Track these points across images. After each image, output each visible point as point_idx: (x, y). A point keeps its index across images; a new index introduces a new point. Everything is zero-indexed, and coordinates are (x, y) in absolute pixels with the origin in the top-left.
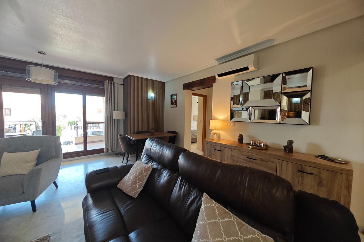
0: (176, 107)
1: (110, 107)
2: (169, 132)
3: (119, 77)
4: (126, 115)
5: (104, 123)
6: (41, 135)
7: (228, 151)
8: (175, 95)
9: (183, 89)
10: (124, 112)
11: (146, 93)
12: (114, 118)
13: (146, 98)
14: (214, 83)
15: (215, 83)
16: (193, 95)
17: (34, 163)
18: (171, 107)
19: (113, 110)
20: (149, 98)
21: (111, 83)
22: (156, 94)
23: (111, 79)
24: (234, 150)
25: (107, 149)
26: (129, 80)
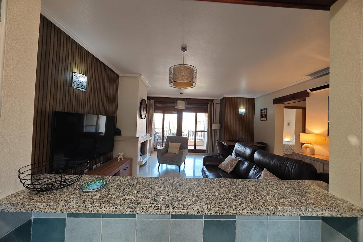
0: (266, 120)
1: (211, 121)
2: (258, 143)
3: (217, 99)
4: (221, 127)
5: (206, 132)
6: (176, 136)
7: (320, 165)
8: (264, 109)
9: (273, 104)
10: (220, 124)
11: (237, 109)
12: (213, 128)
13: (237, 112)
14: (307, 97)
15: (309, 96)
16: (285, 108)
17: (179, 149)
18: (261, 120)
19: (212, 123)
20: (239, 113)
21: (212, 104)
22: (246, 109)
23: (212, 101)
24: (326, 164)
25: (207, 150)
26: (224, 101)
